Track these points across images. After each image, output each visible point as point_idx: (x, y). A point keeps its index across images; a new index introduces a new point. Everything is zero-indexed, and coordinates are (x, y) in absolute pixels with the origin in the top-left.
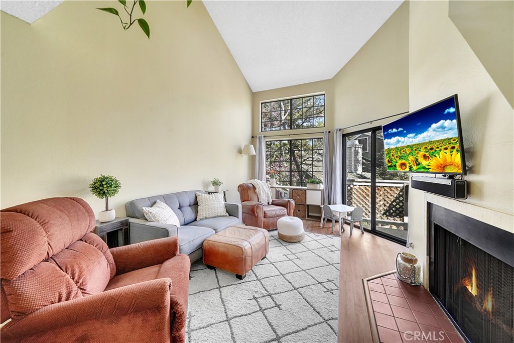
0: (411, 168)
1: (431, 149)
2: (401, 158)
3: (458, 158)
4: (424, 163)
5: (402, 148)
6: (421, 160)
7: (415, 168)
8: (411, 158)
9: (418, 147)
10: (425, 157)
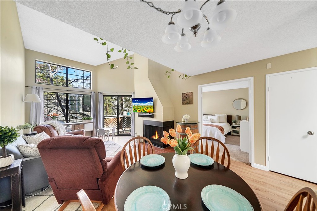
0: (142, 111)
1: (147, 107)
2: (139, 109)
3: (153, 110)
4: (146, 110)
5: (139, 106)
6: (145, 109)
7: (143, 112)
8: (142, 109)
9: (144, 106)
10: (146, 109)
